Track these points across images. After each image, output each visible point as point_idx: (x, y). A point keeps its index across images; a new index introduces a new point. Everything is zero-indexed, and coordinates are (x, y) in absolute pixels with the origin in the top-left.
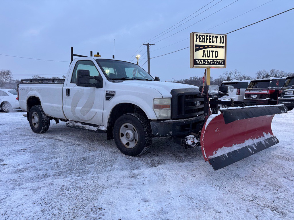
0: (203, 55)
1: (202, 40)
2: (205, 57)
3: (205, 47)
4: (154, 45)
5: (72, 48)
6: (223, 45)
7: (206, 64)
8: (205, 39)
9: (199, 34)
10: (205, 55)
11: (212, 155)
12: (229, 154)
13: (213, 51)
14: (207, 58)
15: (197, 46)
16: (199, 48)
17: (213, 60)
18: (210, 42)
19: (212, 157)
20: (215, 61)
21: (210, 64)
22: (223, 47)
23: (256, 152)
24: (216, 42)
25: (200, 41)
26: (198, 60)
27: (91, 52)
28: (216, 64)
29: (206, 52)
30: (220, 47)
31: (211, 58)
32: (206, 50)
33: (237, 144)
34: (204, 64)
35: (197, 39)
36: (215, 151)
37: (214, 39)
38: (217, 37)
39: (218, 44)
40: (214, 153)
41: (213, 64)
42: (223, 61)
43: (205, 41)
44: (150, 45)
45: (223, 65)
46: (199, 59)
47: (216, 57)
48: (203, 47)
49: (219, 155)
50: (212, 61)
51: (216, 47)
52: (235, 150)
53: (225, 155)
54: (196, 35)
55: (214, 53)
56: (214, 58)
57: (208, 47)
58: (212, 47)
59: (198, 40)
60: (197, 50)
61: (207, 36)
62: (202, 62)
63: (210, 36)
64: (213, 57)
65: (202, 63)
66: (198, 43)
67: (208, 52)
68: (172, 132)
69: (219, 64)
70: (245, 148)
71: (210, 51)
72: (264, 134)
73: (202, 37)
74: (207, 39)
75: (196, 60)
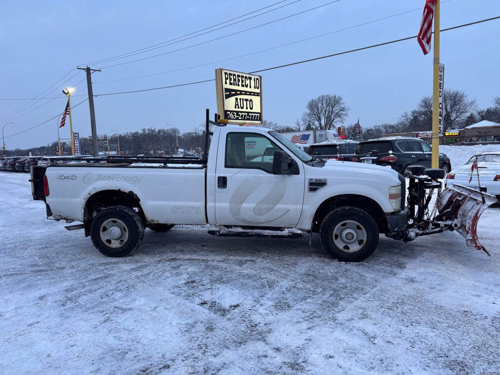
0: (236, 105)
1: (232, 81)
2: (239, 108)
3: (238, 93)
4: (100, 71)
5: (208, 111)
6: (258, 91)
7: (240, 118)
8: (237, 80)
9: (228, 72)
10: (238, 105)
13: (247, 100)
14: (240, 110)
15: (227, 90)
16: (230, 93)
17: (248, 113)
18: (243, 86)
20: (250, 114)
21: (244, 119)
22: (258, 94)
24: (250, 87)
25: (231, 84)
26: (229, 113)
28: (252, 120)
29: (239, 100)
30: (254, 94)
31: (245, 110)
32: (239, 97)
34: (237, 119)
35: (226, 79)
37: (248, 82)
38: (250, 78)
39: (253, 90)
41: (248, 119)
42: (259, 115)
43: (237, 83)
44: (91, 71)
45: (259, 120)
46: (231, 111)
47: (251, 109)
48: (234, 93)
50: (246, 114)
51: (250, 93)
54: (226, 73)
55: (248, 103)
56: (249, 110)
57: (241, 93)
58: (246, 93)
59: (228, 81)
60: (227, 97)
61: (239, 76)
62: (235, 115)
63: (242, 77)
64: (247, 108)
65: (234, 117)
66: (228, 86)
67: (242, 101)
69: (254, 120)
71: (243, 99)
73: (232, 77)
74: (239, 81)
75: (228, 113)
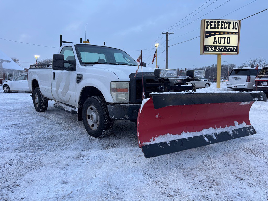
0: (214, 41)
1: (213, 26)
2: (216, 43)
3: (216, 33)
4: (173, 33)
5: (61, 36)
6: (237, 31)
7: (217, 50)
8: (217, 25)
9: (210, 21)
10: (216, 41)
11: (148, 142)
12: (172, 142)
13: (224, 38)
14: (218, 44)
15: (207, 32)
16: (210, 34)
17: (225, 46)
18: (222, 28)
19: (147, 143)
20: (226, 47)
21: (221, 51)
22: (236, 33)
23: (214, 142)
24: (229, 28)
25: (211, 28)
26: (208, 47)
27: (81, 39)
28: (228, 51)
29: (217, 39)
30: (232, 33)
31: (222, 44)
32: (217, 36)
33: (189, 132)
34: (215, 51)
35: (208, 25)
36: (154, 138)
37: (227, 25)
38: (229, 23)
39: (231, 30)
40: (152, 139)
41: (224, 51)
42: (235, 47)
43: (217, 27)
44: (169, 34)
45: (235, 51)
46: (209, 46)
47: (228, 43)
48: (214, 34)
49: (158, 142)
50: (223, 47)
51: (228, 33)
52: (184, 138)
53: (166, 142)
54: (207, 22)
55: (226, 40)
56: (226, 44)
57: (220, 33)
58: (224, 33)
59: (209, 27)
60: (207, 37)
61: (219, 22)
62: (213, 49)
63: (222, 22)
64: (224, 43)
65: (212, 49)
66: (209, 30)
67: (220, 39)
68: (127, 116)
69: (231, 51)
70: (201, 137)
71: (221, 38)
72: (236, 123)
73: (213, 24)
74: (219, 25)
75: (207, 47)
